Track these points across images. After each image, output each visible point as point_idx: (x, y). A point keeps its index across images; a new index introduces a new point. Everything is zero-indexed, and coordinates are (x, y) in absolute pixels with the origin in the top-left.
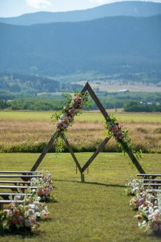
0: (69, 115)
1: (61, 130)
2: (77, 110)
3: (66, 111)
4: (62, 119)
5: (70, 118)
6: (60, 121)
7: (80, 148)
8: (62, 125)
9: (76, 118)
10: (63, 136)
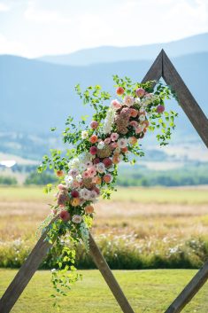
0: (99, 159)
1: (74, 210)
2: (127, 142)
3: (91, 146)
4: (74, 173)
5: (101, 167)
6: (68, 180)
7: (148, 257)
8: (75, 195)
9: (122, 168)
10: (77, 231)
